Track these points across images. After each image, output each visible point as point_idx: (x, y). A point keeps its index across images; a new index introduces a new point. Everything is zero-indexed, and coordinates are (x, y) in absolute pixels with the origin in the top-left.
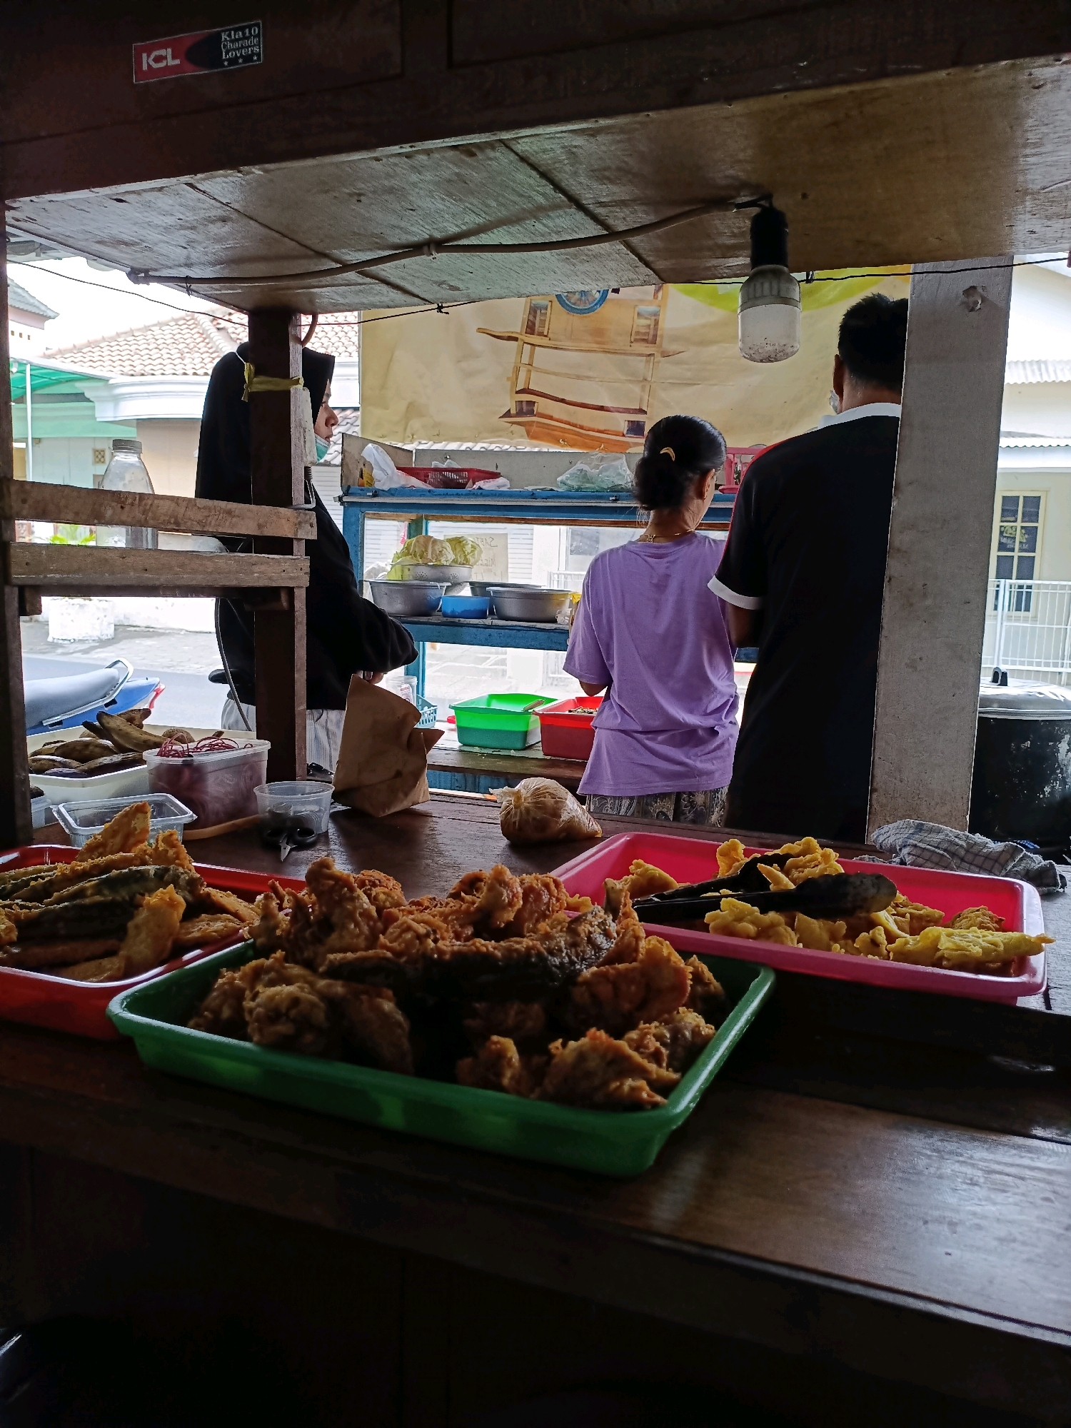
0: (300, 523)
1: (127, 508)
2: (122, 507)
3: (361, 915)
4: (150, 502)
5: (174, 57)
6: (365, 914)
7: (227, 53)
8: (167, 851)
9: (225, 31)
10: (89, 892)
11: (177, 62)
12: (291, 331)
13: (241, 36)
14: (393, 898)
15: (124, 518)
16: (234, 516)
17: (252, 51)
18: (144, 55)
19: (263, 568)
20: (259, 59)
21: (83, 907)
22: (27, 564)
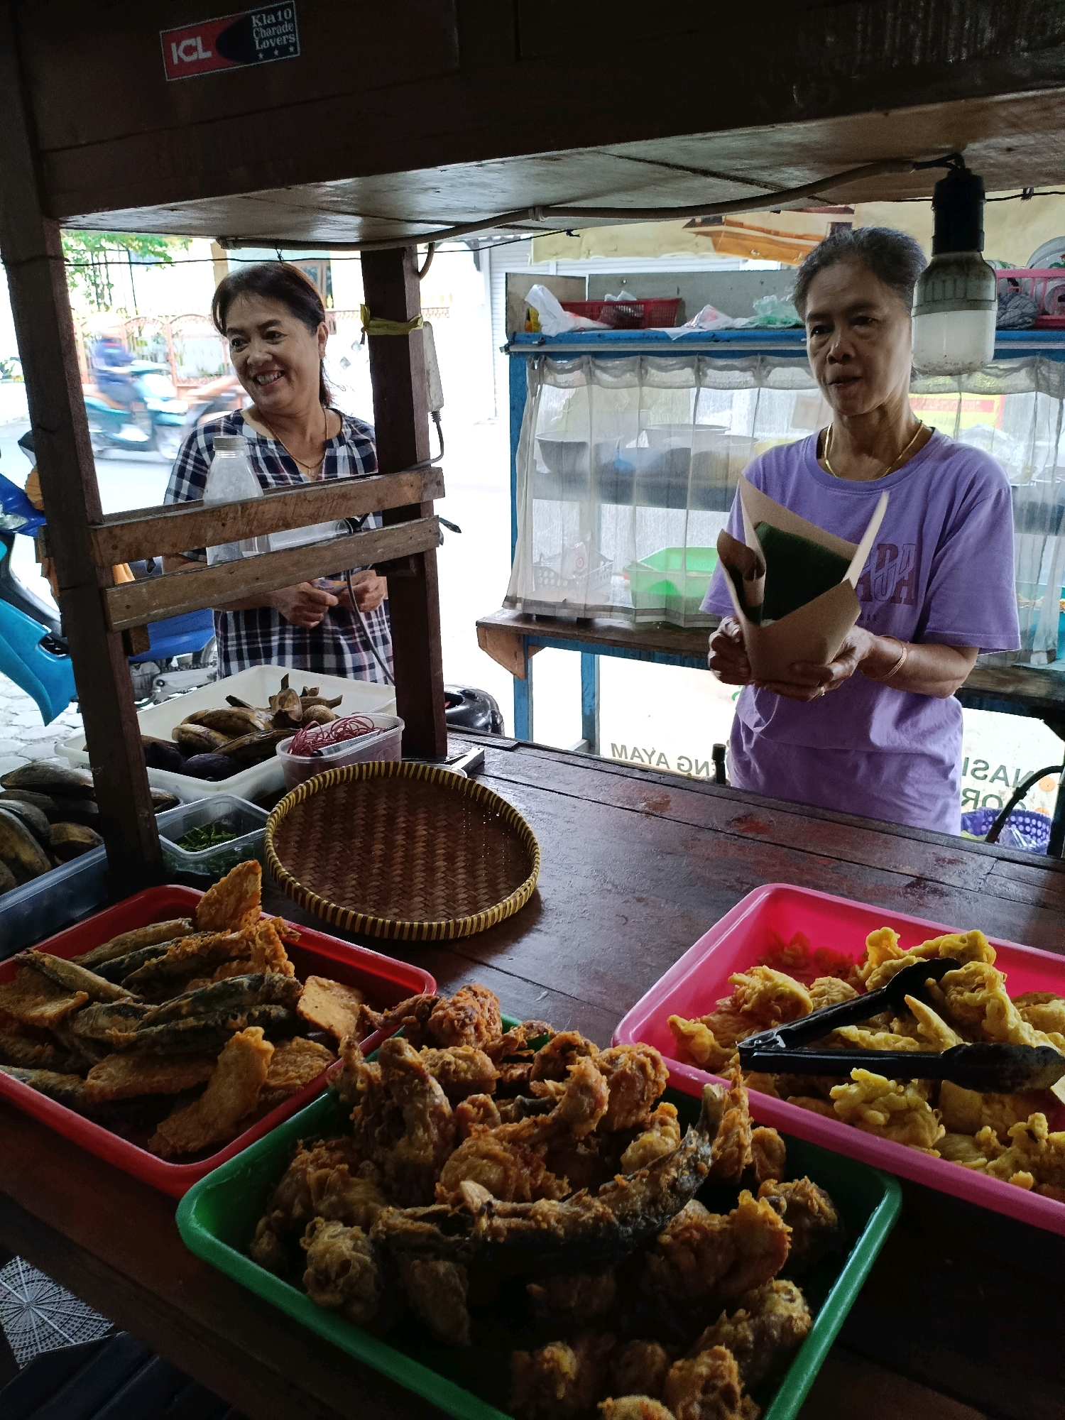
0: (425, 485)
1: (229, 524)
2: (223, 525)
3: (432, 1114)
4: (253, 511)
7: (260, 43)
9: (255, 14)
10: (184, 1011)
11: (208, 54)
12: (406, 264)
13: (274, 21)
14: (476, 1065)
15: (227, 535)
16: (349, 499)
17: (287, 40)
18: (174, 46)
19: (387, 541)
20: (296, 52)
22: (128, 607)
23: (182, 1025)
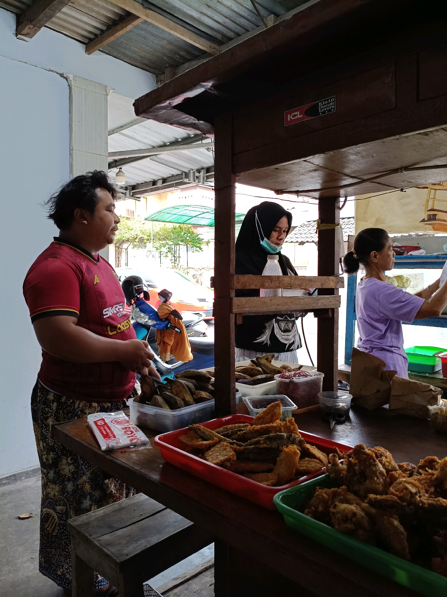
0: (338, 282)
1: (273, 282)
2: (272, 282)
3: (380, 473)
4: (281, 279)
5: (300, 115)
6: (381, 473)
7: (321, 110)
8: (290, 427)
9: (319, 102)
10: (262, 442)
11: (302, 116)
12: (336, 205)
13: (327, 103)
14: (392, 465)
15: (272, 286)
16: (312, 282)
17: (331, 108)
18: (289, 115)
19: (322, 301)
20: (334, 110)
21: (260, 448)
22: (238, 305)
23: (261, 446)
